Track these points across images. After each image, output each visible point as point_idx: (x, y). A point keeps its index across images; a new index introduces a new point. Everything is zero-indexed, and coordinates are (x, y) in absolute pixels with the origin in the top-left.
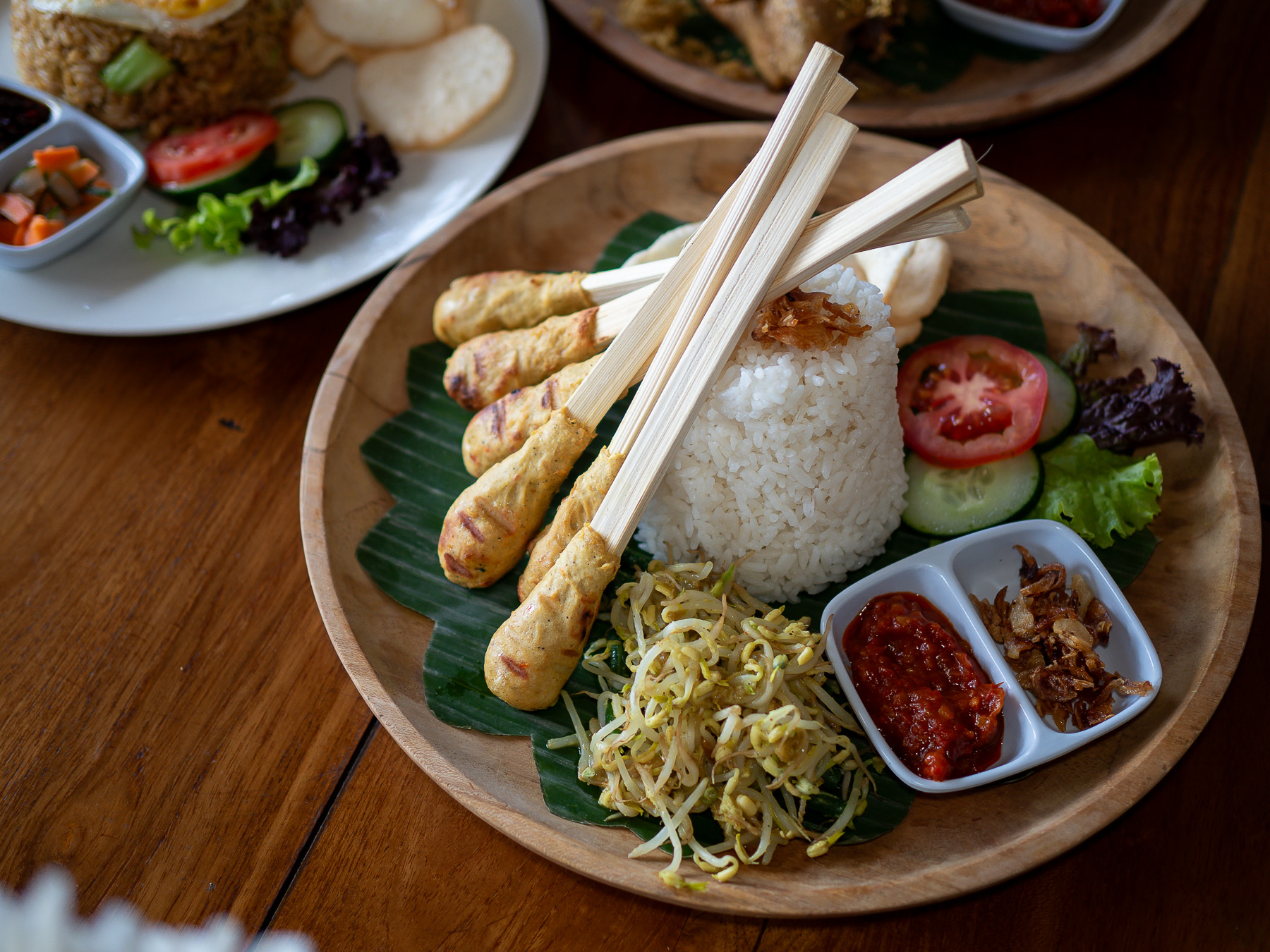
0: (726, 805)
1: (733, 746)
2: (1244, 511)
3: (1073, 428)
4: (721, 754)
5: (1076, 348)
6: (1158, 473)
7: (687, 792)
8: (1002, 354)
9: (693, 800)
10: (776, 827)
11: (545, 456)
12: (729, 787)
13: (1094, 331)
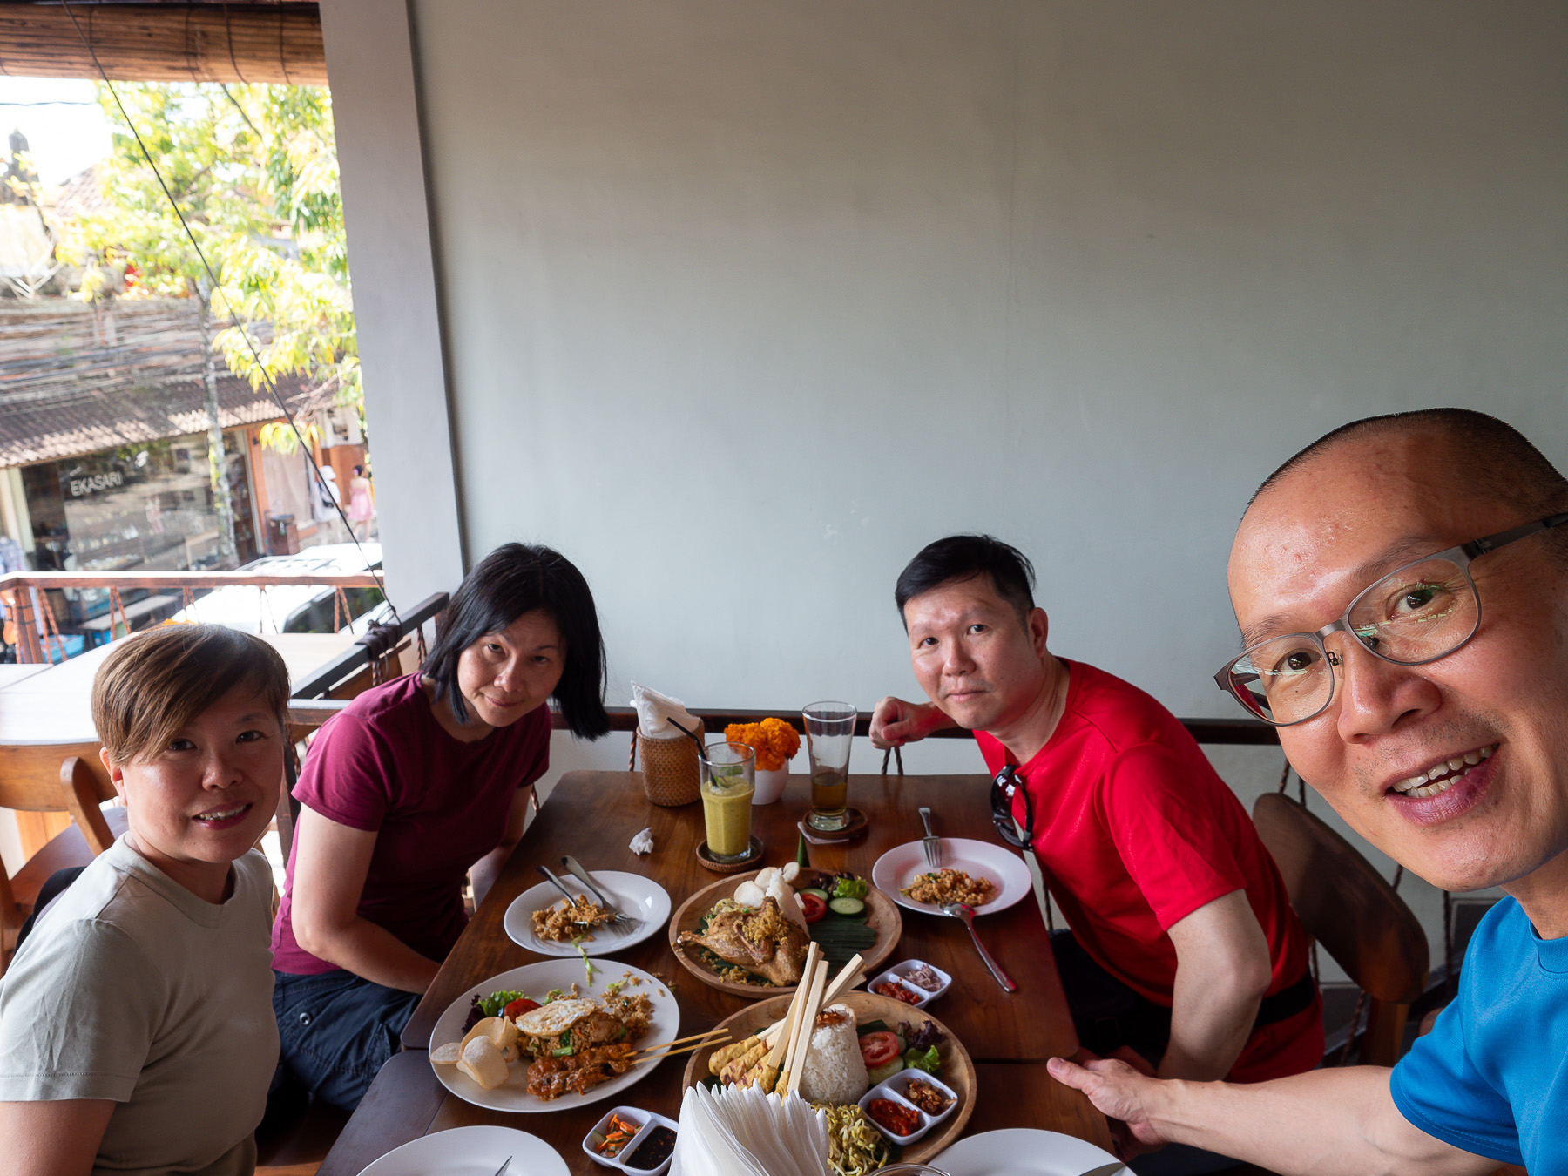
0: (851, 1158)
1: (847, 1141)
2: (963, 1054)
3: (908, 1048)
4: (845, 1144)
5: (900, 1030)
6: (936, 1050)
7: (838, 1159)
8: (880, 1034)
9: (841, 1160)
10: (867, 1163)
11: (766, 1080)
12: (850, 1154)
13: (903, 1024)
